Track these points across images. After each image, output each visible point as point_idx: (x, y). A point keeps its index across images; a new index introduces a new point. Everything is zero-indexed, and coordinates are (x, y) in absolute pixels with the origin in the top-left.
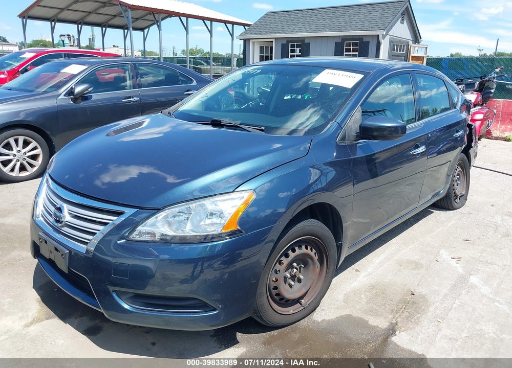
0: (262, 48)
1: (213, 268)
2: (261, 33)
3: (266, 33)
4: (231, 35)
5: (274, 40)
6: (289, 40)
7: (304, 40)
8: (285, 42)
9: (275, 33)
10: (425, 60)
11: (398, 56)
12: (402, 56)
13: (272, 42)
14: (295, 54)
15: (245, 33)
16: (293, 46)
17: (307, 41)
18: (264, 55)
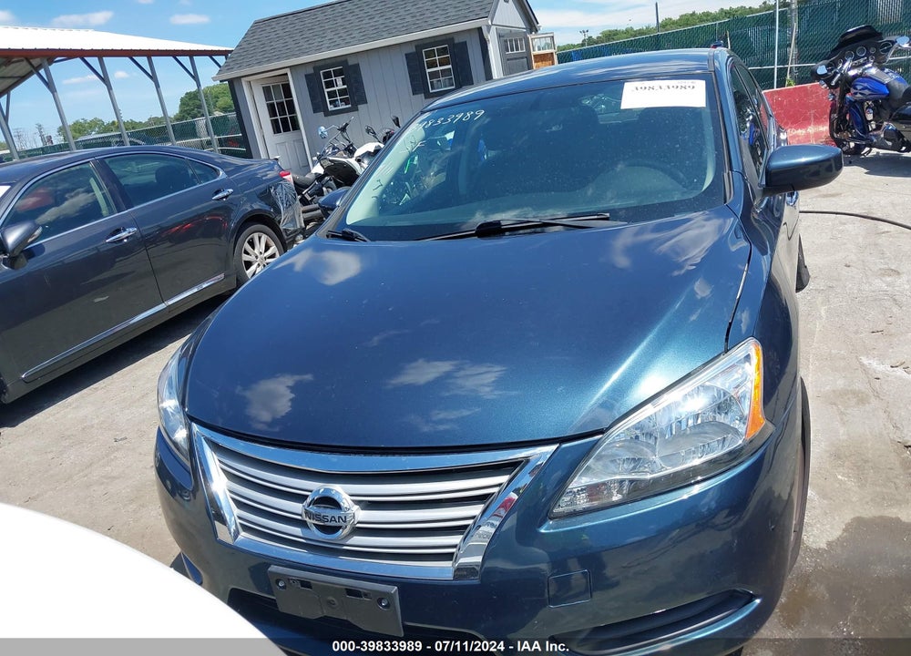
0: (267, 91)
1: (714, 527)
2: (259, 63)
3: (269, 61)
4: (193, 77)
5: (288, 71)
6: (318, 65)
7: (346, 61)
8: (311, 71)
9: (288, 58)
10: (555, 57)
11: (516, 59)
12: (522, 58)
13: (286, 74)
14: (336, 88)
15: (228, 67)
16: (327, 75)
17: (351, 62)
18: (275, 101)
